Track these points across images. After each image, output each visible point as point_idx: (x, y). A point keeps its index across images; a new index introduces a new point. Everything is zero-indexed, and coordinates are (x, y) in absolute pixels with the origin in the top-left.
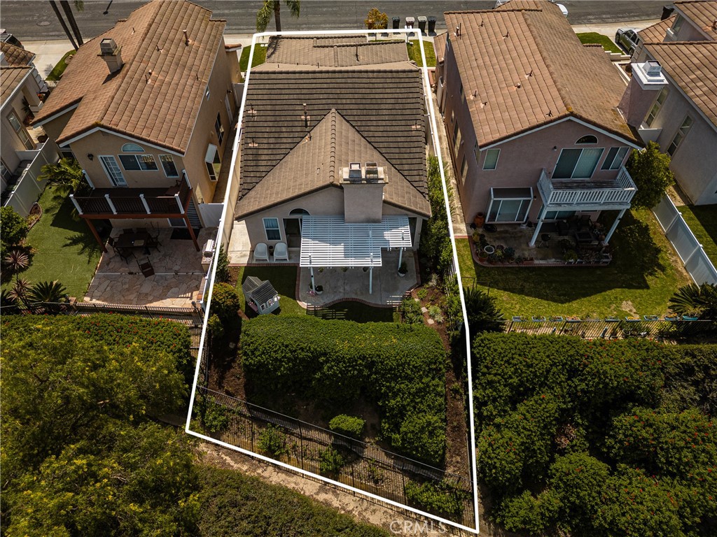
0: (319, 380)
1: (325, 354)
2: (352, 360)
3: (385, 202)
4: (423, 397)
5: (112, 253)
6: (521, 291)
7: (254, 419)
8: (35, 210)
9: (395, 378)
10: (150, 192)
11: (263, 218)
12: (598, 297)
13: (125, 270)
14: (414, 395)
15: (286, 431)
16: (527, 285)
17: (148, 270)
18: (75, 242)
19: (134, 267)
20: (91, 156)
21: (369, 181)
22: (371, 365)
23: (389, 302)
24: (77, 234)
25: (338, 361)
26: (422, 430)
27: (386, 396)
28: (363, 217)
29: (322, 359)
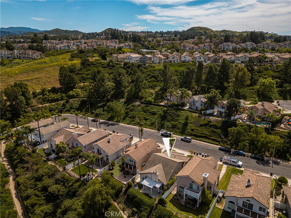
0: (134, 201)
1: (137, 197)
2: (140, 199)
3: (158, 179)
4: (146, 210)
5: (123, 173)
6: (175, 206)
7: (124, 203)
8: (118, 163)
9: (143, 205)
10: (130, 165)
11: (142, 175)
12: (187, 213)
13: (122, 176)
14: (145, 209)
15: (127, 208)
16: (177, 205)
17: (125, 177)
18: (120, 170)
19: (124, 176)
20: (126, 158)
21: (155, 174)
22: (141, 201)
23: (153, 197)
24: (120, 169)
25: (138, 198)
26: (143, 215)
27: (141, 208)
28: (155, 180)
29: (136, 197)
